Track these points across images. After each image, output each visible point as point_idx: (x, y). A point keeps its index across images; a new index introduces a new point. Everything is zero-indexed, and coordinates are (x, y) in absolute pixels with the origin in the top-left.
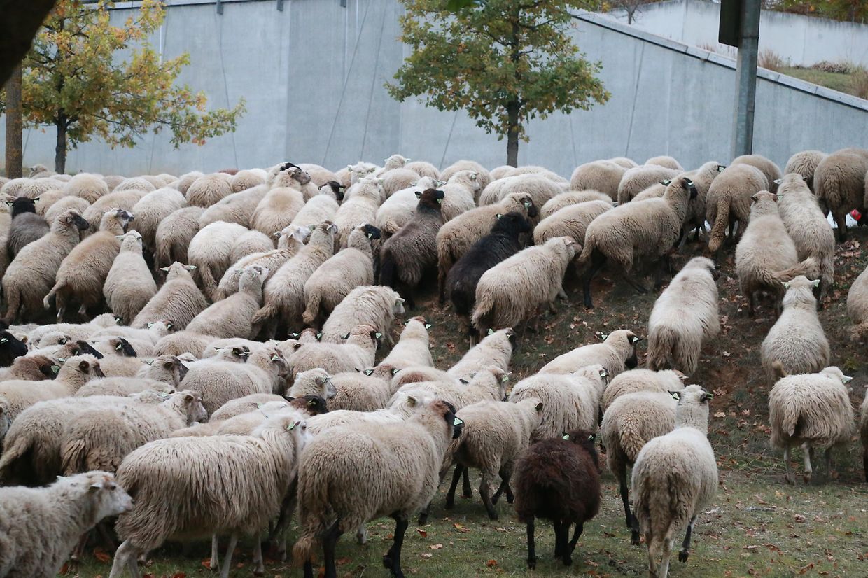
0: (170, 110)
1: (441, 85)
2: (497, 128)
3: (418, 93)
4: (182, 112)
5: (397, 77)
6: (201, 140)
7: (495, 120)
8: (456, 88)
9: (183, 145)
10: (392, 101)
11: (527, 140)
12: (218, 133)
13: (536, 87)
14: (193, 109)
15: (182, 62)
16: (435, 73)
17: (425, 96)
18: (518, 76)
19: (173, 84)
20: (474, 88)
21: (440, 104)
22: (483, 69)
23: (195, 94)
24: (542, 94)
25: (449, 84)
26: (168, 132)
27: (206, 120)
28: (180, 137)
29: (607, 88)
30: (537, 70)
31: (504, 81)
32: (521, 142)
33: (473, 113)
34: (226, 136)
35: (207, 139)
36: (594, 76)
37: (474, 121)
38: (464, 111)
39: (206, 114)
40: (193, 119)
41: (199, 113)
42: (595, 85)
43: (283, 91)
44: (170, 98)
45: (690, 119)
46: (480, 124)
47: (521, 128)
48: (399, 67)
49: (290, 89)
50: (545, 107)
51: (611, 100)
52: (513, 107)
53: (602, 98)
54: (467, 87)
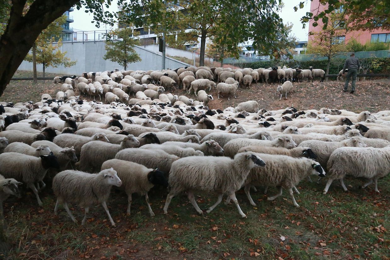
0: (64, 61)
1: (113, 58)
2: (123, 65)
3: (108, 59)
4: (66, 62)
5: (105, 56)
6: (70, 66)
7: (122, 64)
8: (115, 58)
9: (66, 67)
10: (104, 60)
11: (128, 67)
12: (73, 65)
14: (68, 61)
15: (66, 53)
16: (111, 55)
17: (110, 59)
18: (126, 56)
19: (64, 57)
20: (118, 58)
21: (112, 61)
22: (120, 55)
23: (68, 58)
24: (130, 59)
25: (114, 57)
26: (63, 65)
27: (70, 63)
28: (66, 66)
29: (141, 58)
30: (129, 55)
31: (123, 57)
32: (127, 67)
33: (118, 62)
34: (74, 66)
35: (71, 66)
36: (139, 56)
38: (117, 62)
39: (70, 62)
40: (68, 63)
41: (69, 62)
42: (139, 58)
43: (84, 58)
44: (64, 59)
46: (119, 64)
47: (127, 65)
48: (105, 54)
49: (86, 58)
50: (131, 62)
51: (142, 61)
52: (125, 61)
53: (140, 60)
54: (117, 58)
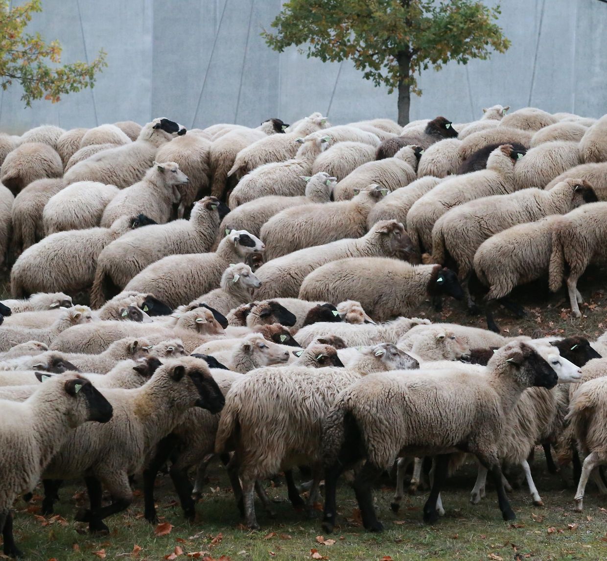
0: (20, 62)
1: (324, 34)
2: (387, 80)
3: (298, 42)
4: (34, 65)
5: (275, 25)
6: (55, 96)
7: (384, 72)
8: (341, 36)
9: (35, 103)
10: (271, 52)
11: (420, 93)
12: (74, 89)
13: (429, 35)
14: (47, 62)
15: (32, 8)
16: (317, 20)
17: (306, 46)
18: (408, 23)
19: (23, 33)
20: (360, 36)
21: (323, 54)
22: (369, 15)
23: (48, 43)
24: (435, 42)
25: (332, 32)
26: (18, 88)
27: (61, 74)
28: (31, 94)
29: (506, 35)
30: (430, 15)
31: (393, 28)
32: (413, 95)
33: (360, 64)
34: (85, 92)
35: (62, 95)
36: (492, 22)
37: (361, 73)
38: (349, 62)
39: (60, 67)
40: (46, 74)
41: (53, 66)
42: (493, 32)
43: (147, 40)
44: (19, 48)
45: (597, 69)
46: (367, 76)
47: (412, 81)
48: (277, 14)
49: (156, 38)
50: (438, 57)
51: (511, 48)
52: (404, 58)
53: (501, 46)
54: (352, 36)
